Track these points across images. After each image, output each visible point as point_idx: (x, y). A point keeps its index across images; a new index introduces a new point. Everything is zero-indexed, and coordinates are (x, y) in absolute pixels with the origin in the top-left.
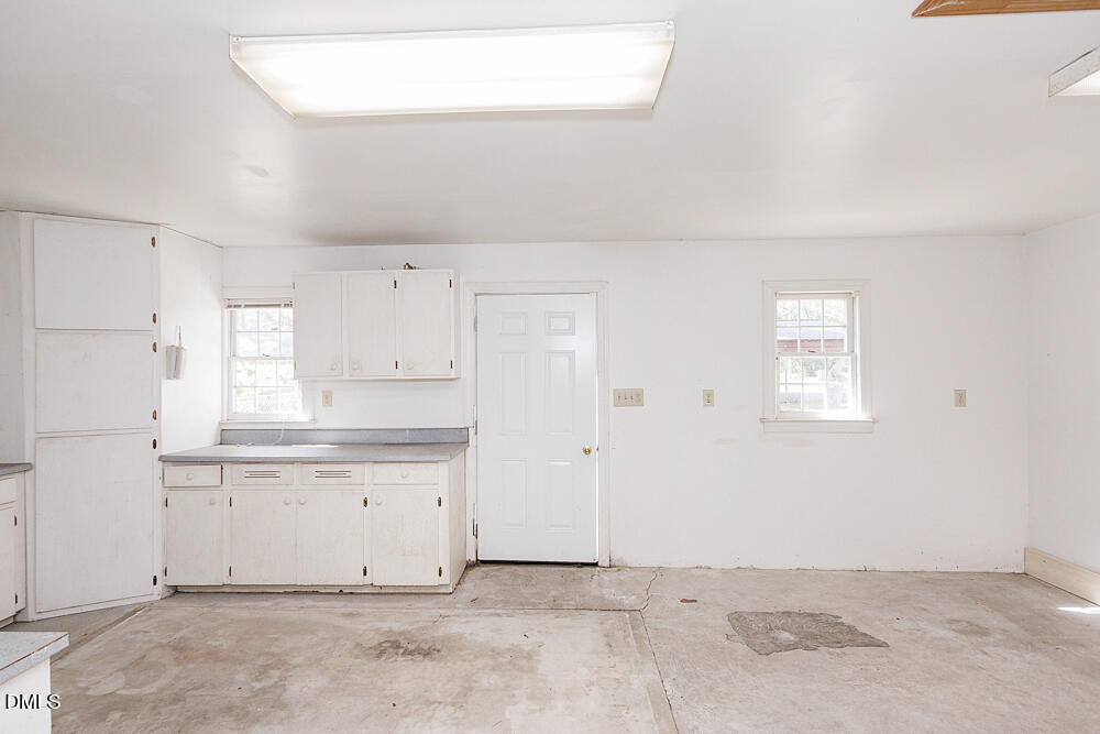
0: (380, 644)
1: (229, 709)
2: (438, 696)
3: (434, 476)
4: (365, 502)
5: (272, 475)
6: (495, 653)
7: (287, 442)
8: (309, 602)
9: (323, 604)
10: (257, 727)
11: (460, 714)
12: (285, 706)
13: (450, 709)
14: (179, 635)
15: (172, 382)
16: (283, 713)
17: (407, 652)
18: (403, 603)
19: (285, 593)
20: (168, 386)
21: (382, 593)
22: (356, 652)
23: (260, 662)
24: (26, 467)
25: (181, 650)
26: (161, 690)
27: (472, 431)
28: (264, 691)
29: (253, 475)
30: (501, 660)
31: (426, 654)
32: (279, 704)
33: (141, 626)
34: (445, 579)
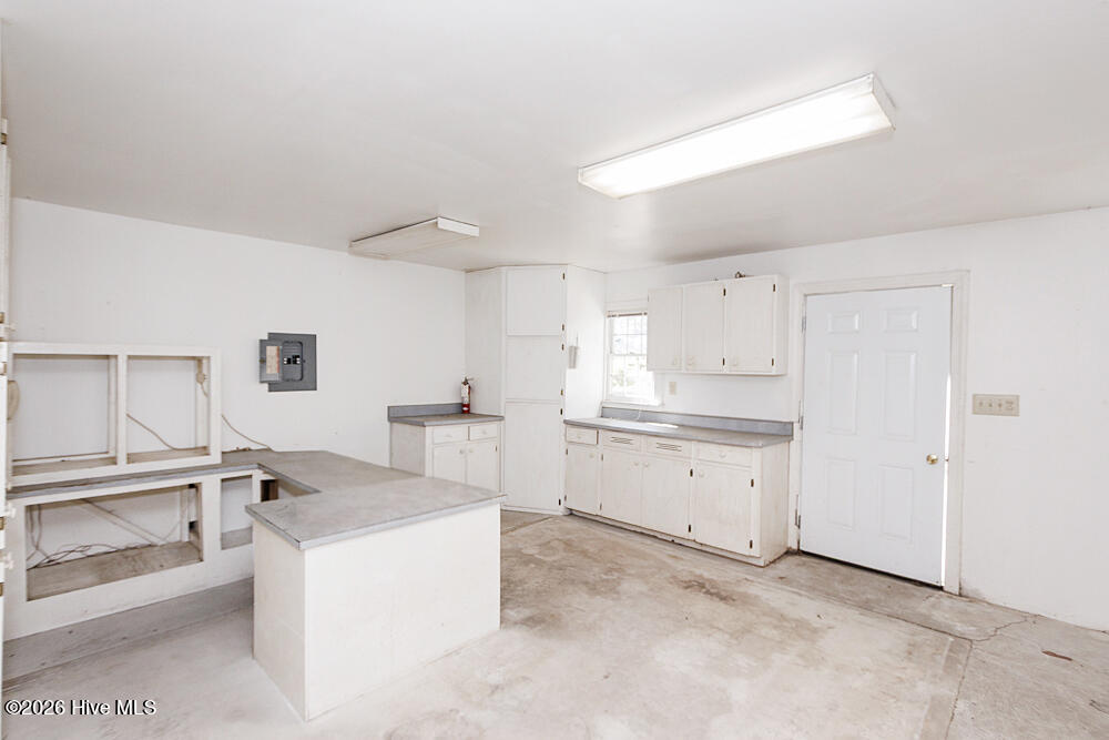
0: (690, 581)
1: (586, 583)
2: (721, 626)
3: (751, 460)
4: (691, 472)
5: (627, 441)
6: (782, 617)
7: (643, 420)
8: (649, 541)
9: (657, 545)
10: (598, 597)
11: (734, 642)
12: (618, 593)
13: (727, 636)
14: (569, 537)
15: (572, 370)
16: (615, 596)
17: (708, 592)
18: (717, 562)
19: (635, 532)
20: (569, 372)
21: (702, 550)
22: (671, 580)
23: (609, 565)
24: (501, 418)
25: (568, 545)
26: (555, 561)
27: (796, 426)
28: (607, 580)
29: (616, 440)
30: (785, 624)
31: (723, 599)
32: (613, 590)
33: (550, 526)
34: (755, 551)
